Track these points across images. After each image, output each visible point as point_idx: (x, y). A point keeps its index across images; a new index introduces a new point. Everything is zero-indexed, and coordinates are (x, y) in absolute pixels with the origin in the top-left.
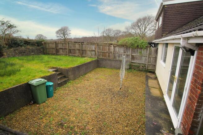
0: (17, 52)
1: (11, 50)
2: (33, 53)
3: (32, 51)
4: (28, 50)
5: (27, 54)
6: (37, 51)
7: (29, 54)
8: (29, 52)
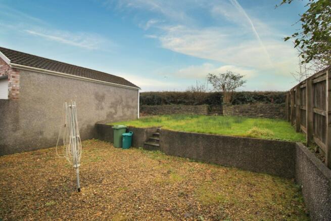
0: (237, 111)
1: (231, 107)
2: (262, 115)
3: (261, 112)
4: (253, 109)
5: (251, 115)
6: (271, 111)
7: (254, 115)
8: (256, 112)
